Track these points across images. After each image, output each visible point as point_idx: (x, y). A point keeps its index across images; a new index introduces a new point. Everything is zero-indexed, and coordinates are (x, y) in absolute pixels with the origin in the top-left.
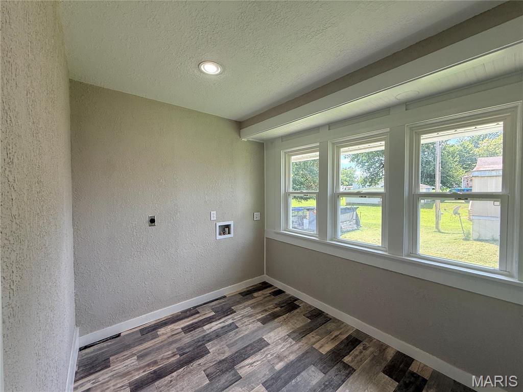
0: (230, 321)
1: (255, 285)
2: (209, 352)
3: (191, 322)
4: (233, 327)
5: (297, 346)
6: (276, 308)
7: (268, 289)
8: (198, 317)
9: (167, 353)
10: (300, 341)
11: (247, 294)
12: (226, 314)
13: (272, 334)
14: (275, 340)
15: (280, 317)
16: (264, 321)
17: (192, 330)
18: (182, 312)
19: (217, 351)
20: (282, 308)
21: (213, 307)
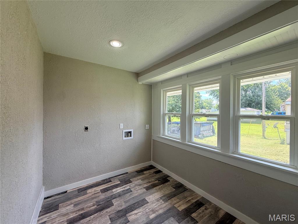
0: (128, 187)
1: (146, 167)
2: (113, 205)
3: (106, 187)
4: (129, 191)
5: (165, 205)
6: (156, 181)
7: (153, 169)
8: (110, 184)
9: (90, 204)
10: (167, 202)
11: (140, 172)
12: (126, 183)
13: (151, 196)
14: (152, 201)
15: (157, 187)
16: (148, 189)
17: (106, 192)
18: (102, 181)
19: (118, 204)
20: (159, 182)
21: (120, 179)
